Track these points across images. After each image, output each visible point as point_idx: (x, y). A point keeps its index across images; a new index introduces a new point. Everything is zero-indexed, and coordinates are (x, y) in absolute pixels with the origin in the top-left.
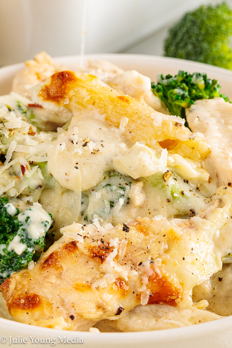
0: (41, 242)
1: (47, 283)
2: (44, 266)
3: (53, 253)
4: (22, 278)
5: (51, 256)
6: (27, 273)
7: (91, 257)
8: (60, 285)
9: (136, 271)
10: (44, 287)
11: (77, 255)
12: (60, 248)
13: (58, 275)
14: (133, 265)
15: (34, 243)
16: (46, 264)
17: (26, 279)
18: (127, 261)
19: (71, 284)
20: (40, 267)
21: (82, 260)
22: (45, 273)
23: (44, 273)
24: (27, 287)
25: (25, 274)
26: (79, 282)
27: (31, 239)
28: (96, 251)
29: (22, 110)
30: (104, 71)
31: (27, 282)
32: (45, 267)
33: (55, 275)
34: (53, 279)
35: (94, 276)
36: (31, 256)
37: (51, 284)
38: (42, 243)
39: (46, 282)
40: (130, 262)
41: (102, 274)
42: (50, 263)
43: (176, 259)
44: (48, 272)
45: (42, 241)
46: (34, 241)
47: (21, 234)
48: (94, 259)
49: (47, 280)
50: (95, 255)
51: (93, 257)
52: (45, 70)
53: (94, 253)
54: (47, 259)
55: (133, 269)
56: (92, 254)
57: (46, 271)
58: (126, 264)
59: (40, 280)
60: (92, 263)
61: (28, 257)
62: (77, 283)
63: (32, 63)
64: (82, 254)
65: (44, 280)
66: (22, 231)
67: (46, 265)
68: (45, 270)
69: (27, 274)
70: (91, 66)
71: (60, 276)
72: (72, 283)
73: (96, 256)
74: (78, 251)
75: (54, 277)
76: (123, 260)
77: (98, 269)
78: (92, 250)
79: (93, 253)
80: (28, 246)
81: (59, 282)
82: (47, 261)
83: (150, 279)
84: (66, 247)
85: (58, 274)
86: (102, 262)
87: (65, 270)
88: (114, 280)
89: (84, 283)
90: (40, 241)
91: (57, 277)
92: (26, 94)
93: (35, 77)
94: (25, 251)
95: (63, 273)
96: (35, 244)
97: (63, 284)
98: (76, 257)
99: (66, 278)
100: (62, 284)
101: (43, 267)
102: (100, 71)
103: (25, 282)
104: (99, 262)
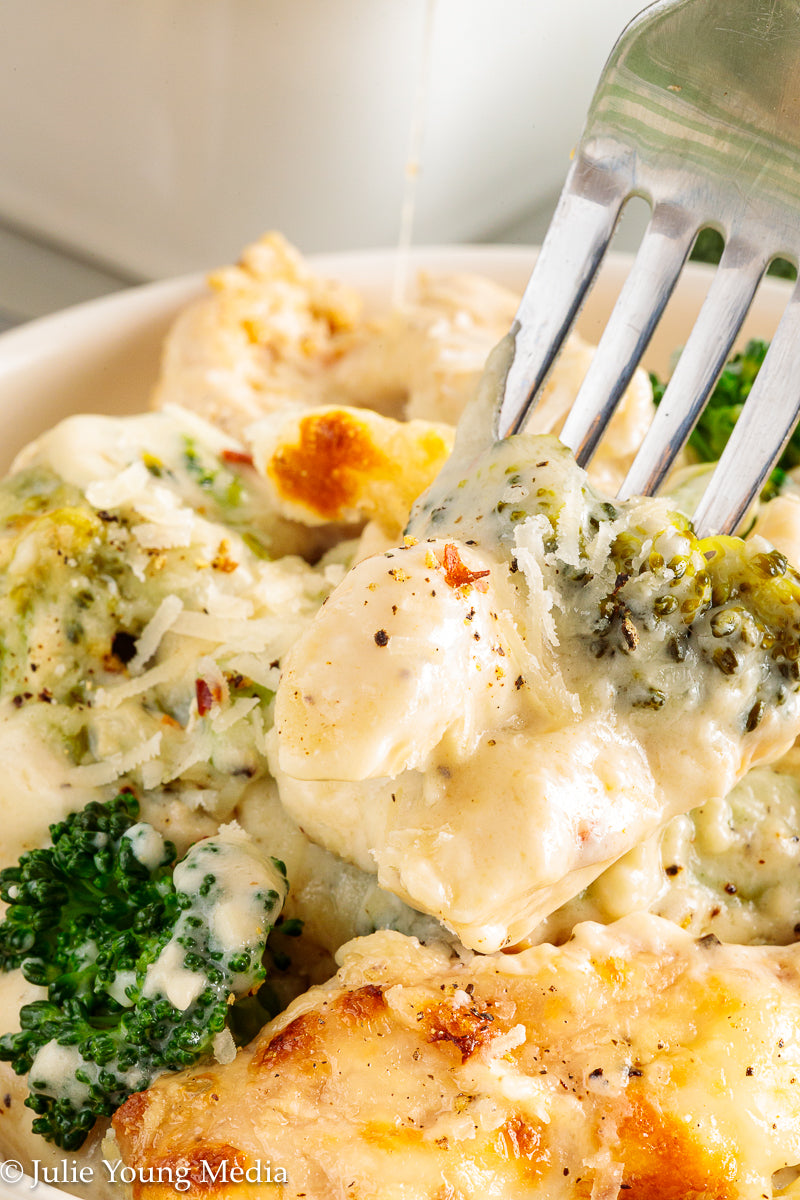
0: (252, 963)
1: (270, 1111)
2: (267, 1057)
3: (301, 1018)
4: (189, 1091)
5: (293, 1028)
6: (205, 1077)
7: (430, 1039)
8: (314, 1121)
9: (580, 1098)
10: (260, 1124)
11: (384, 1028)
12: (325, 1003)
13: (312, 1090)
14: (570, 1077)
15: (232, 966)
16: (275, 1050)
17: (202, 1096)
18: (549, 1063)
19: (354, 1124)
20: (254, 1060)
21: (397, 1048)
22: (268, 1078)
23: (265, 1080)
24: (201, 1120)
25: (199, 1081)
26: (381, 1118)
27: (221, 955)
28: (444, 1021)
29: (200, 470)
30: (477, 320)
31: (206, 1104)
32: (269, 1060)
33: (300, 1090)
34: (293, 1102)
35: (433, 1102)
36: (223, 1013)
37: (286, 1115)
38: (256, 967)
39: (268, 1107)
40: (559, 1068)
41: (461, 1099)
42: (287, 1047)
43: (722, 1070)
44: (277, 1075)
45: (257, 957)
46: (229, 960)
47: (187, 937)
48: (437, 1046)
49: (273, 1102)
50: (441, 1032)
51: (436, 1038)
52: (275, 308)
53: (438, 1027)
54: (278, 1037)
55: (568, 1093)
56: (433, 1031)
57: (273, 1073)
58: (544, 1073)
59: (248, 1100)
60: (431, 1061)
61: (213, 1016)
62: (373, 1119)
63: (232, 278)
64: (399, 1026)
65: (264, 1102)
66: (190, 927)
67: (275, 1055)
68: (270, 1070)
69: (206, 1080)
70: (430, 297)
71: (317, 1094)
72: (355, 1121)
73: (445, 1037)
74: (388, 1016)
75: (297, 1094)
76: (536, 1059)
77: (450, 1081)
78: (434, 1016)
79: (436, 1028)
80: (212, 980)
81: (311, 1112)
82: (277, 1042)
83: (626, 1127)
84: (348, 1001)
85: (311, 1086)
86: (464, 1059)
87: (335, 1076)
88: (502, 1122)
89: (398, 1122)
90: (249, 961)
91: (307, 1095)
92: (212, 408)
93: (241, 338)
94: (203, 995)
95: (329, 1085)
96: (235, 971)
97: (328, 1120)
98: (379, 1035)
99: (337, 1102)
100: (321, 1121)
101: (264, 1062)
102: (463, 320)
103: (200, 1105)
104: (455, 1057)
